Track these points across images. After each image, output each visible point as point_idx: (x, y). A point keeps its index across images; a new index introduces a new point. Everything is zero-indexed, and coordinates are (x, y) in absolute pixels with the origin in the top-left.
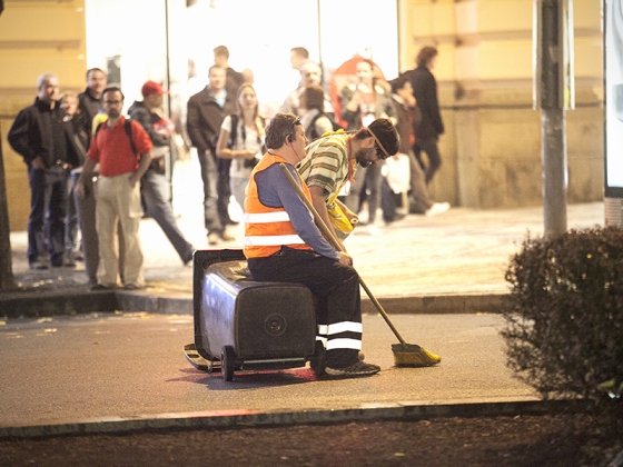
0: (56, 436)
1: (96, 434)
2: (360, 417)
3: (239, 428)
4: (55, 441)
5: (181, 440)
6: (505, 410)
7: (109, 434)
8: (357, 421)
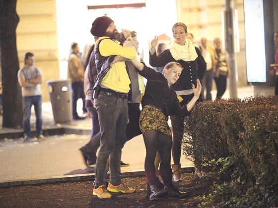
0: (12, 186)
1: (28, 185)
2: (131, 175)
3: (83, 181)
4: (12, 188)
5: (60, 187)
6: (187, 171)
7: (33, 185)
8: (130, 177)
